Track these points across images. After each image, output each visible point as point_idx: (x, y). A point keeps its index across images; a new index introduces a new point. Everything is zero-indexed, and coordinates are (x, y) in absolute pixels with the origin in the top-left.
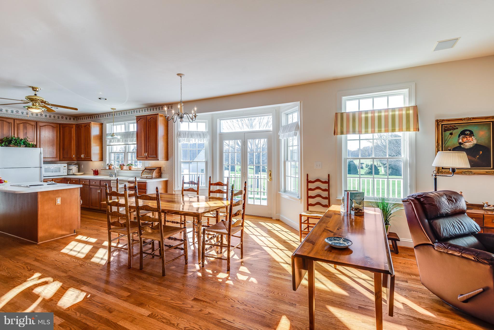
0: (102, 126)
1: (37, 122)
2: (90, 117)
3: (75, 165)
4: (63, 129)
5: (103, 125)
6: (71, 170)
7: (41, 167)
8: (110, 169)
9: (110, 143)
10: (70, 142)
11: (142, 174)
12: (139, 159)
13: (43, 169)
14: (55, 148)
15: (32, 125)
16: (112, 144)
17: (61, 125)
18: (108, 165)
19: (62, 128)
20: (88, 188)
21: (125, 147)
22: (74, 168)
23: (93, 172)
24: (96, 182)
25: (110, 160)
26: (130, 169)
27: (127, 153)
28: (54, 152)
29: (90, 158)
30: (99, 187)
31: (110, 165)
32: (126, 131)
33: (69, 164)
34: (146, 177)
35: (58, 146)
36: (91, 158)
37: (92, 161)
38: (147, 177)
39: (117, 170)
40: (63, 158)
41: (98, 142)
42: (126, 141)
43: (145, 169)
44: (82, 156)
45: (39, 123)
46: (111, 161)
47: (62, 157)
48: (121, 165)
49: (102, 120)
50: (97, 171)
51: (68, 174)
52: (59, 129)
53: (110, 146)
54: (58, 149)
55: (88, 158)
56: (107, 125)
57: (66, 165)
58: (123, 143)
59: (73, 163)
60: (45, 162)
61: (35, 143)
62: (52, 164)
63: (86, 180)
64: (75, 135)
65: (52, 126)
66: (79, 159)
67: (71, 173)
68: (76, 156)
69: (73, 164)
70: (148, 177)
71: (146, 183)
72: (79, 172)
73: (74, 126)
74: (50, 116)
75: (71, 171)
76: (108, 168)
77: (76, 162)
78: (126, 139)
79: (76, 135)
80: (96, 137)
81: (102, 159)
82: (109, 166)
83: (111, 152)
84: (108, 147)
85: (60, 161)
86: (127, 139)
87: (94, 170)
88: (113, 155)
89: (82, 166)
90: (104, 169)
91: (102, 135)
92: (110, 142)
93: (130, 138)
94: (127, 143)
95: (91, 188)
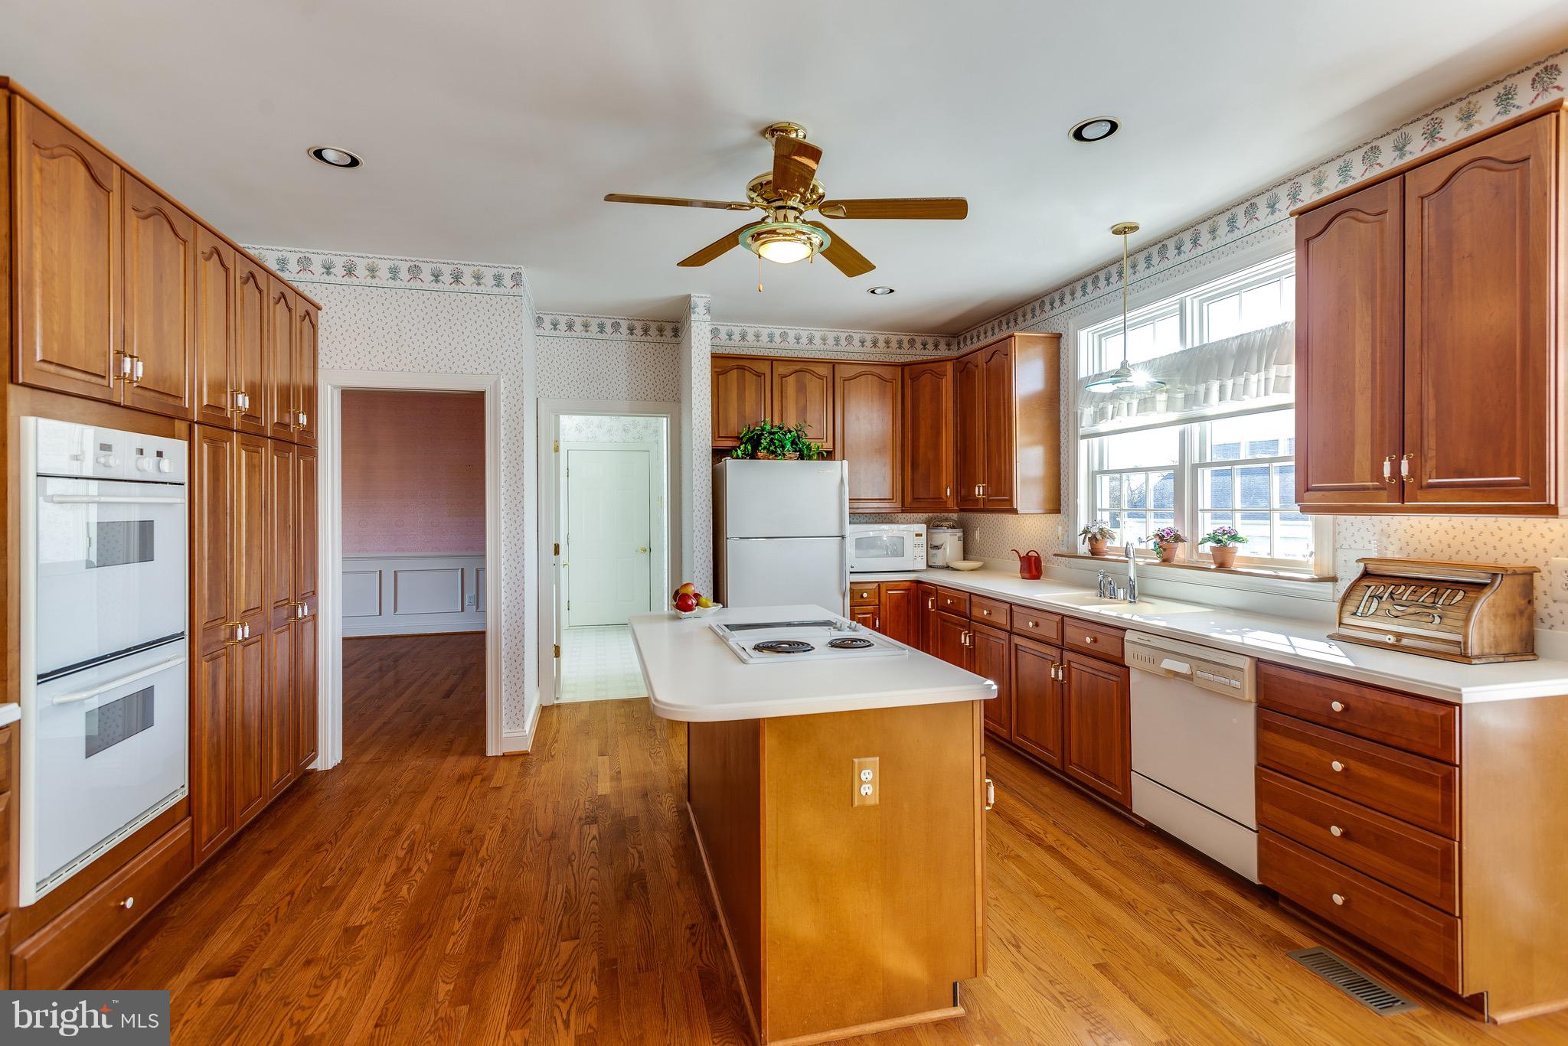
0: (1059, 348)
1: (833, 365)
2: (1004, 323)
3: (954, 527)
4: (912, 386)
5: (1063, 341)
6: (937, 547)
7: (843, 537)
8: (1095, 553)
9: (1095, 422)
10: (937, 433)
11: (1350, 607)
12: (1312, 499)
13: (850, 543)
14: (888, 460)
15: (821, 377)
16: (1102, 427)
17: (907, 369)
18: (1085, 532)
19: (908, 382)
20: (1006, 643)
21: (1182, 435)
22: (950, 541)
23: (1019, 564)
24: (1041, 622)
25: (1093, 509)
26: (1222, 566)
27: (1195, 468)
28: (884, 478)
29: (1010, 501)
30: (1055, 652)
31: (1099, 537)
32: (1189, 346)
33: (932, 525)
34: (1390, 639)
35: (899, 454)
36: (1011, 496)
37: (1015, 511)
38: (1399, 636)
39: (1140, 561)
40: (915, 499)
41: (1040, 422)
42: (1190, 400)
43: (1366, 574)
44: (979, 491)
45: (842, 366)
46: (1099, 513)
47: (909, 499)
48: (1161, 538)
49: (1057, 319)
50: (1038, 560)
51: (929, 566)
52: (900, 384)
53: (1096, 441)
54: (899, 466)
55: (1002, 502)
56: (1083, 335)
57: (922, 528)
58: (1173, 416)
59: (946, 520)
60: (857, 517)
61: (829, 446)
62: (882, 523)
63: (997, 604)
64: (951, 404)
65: (880, 377)
66: (967, 504)
67: (939, 562)
68: (956, 492)
69: (944, 524)
70: (1405, 642)
71: (1453, 705)
72: (965, 559)
73: (949, 366)
74: (875, 343)
75: (939, 552)
76: (1084, 548)
77: (955, 516)
78: (1192, 389)
79: (955, 402)
80: (1031, 401)
81: (1056, 502)
82: (1093, 539)
83: (1096, 468)
84: (1083, 444)
85: (903, 512)
86: (1202, 388)
87: (1023, 554)
88: (1105, 483)
89: (977, 533)
90: (1064, 550)
91: (1059, 390)
92: (1100, 415)
93: (1219, 377)
94: (1197, 411)
95: (1016, 645)
